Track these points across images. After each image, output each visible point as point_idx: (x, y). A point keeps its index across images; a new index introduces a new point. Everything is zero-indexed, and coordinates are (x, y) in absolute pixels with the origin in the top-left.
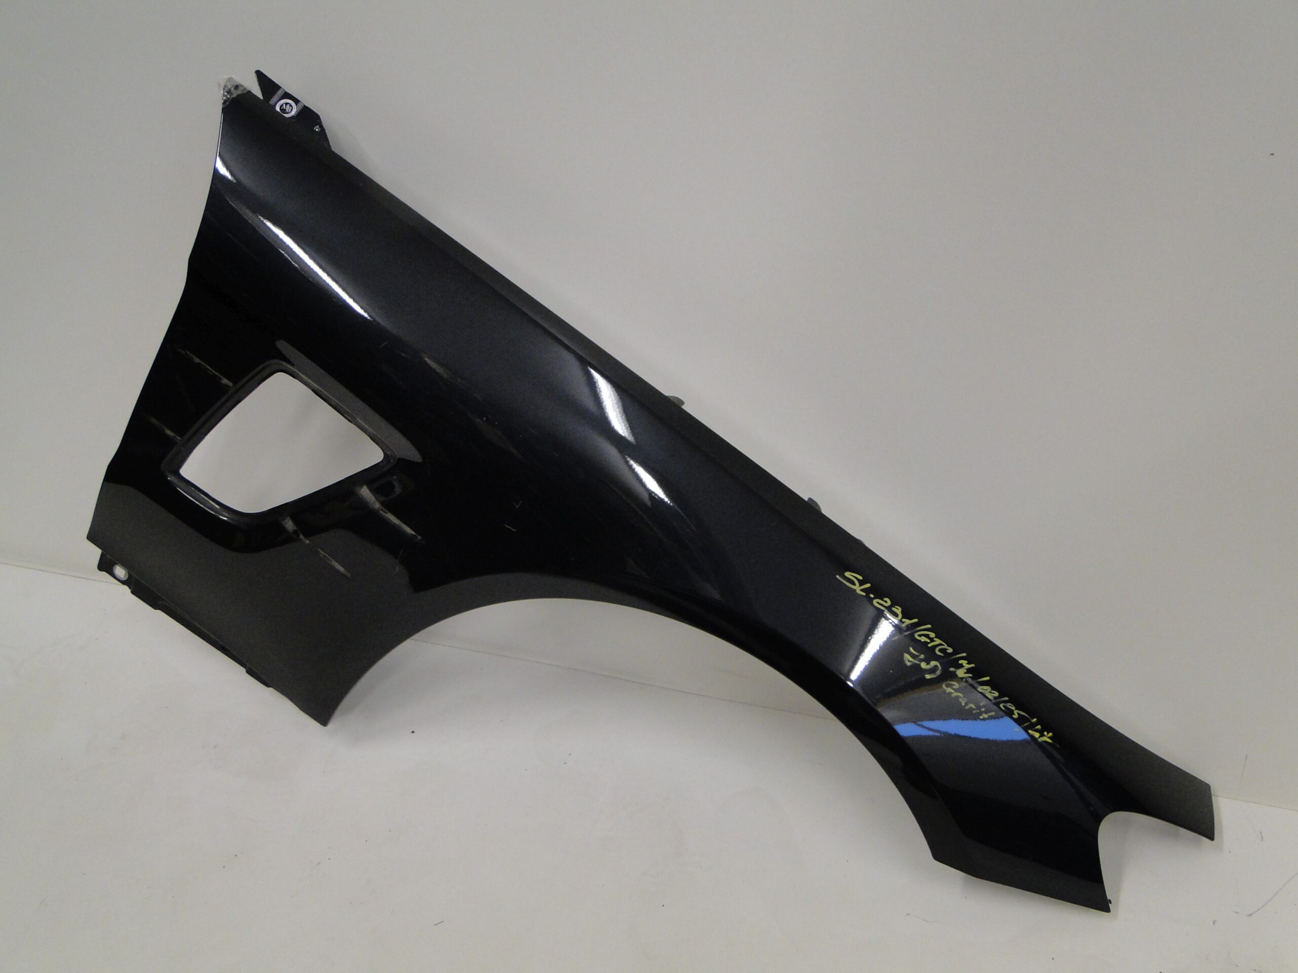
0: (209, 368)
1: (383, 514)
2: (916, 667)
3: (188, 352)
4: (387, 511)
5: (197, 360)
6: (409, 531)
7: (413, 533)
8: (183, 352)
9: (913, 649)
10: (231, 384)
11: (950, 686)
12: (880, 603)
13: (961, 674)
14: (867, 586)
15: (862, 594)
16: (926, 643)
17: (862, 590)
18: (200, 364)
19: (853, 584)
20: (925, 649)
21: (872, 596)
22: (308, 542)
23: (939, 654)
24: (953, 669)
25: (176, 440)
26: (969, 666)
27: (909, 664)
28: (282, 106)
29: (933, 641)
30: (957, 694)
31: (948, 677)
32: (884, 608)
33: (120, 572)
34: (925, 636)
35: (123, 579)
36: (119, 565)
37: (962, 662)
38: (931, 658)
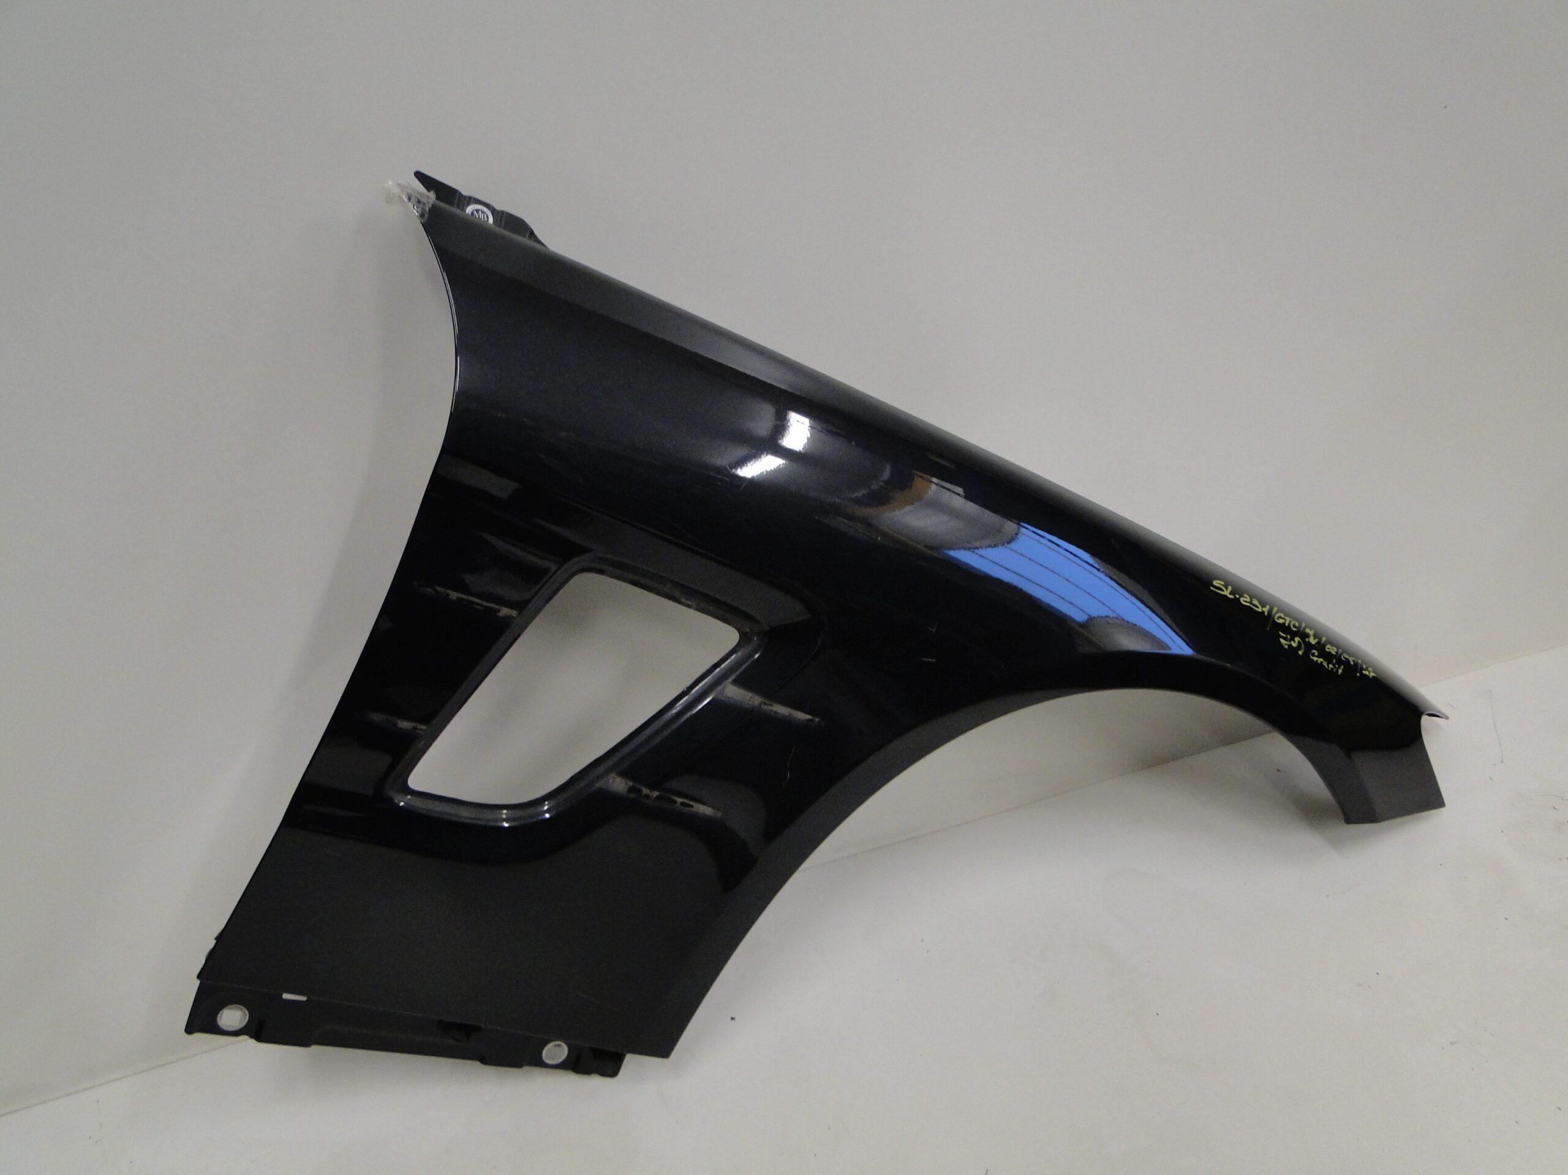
0: (476, 600)
1: (770, 708)
2: (1290, 646)
3: (439, 589)
4: (771, 703)
5: (454, 595)
6: (802, 716)
7: (809, 717)
9: (1282, 632)
10: (514, 613)
11: (1313, 655)
12: (1245, 600)
13: (1313, 641)
14: (1230, 588)
15: (1231, 597)
16: (1284, 624)
17: (1230, 594)
18: (460, 600)
19: (1223, 591)
20: (1286, 629)
21: (1237, 596)
22: (656, 794)
23: (1294, 629)
24: (1307, 640)
25: (418, 731)
26: (1311, 633)
27: (1286, 647)
28: (472, 213)
29: (1285, 620)
30: (1320, 660)
31: (1309, 647)
32: (1248, 604)
33: (232, 1017)
34: (1280, 617)
35: (235, 1029)
36: (229, 1007)
37: (1307, 630)
38: (1293, 635)
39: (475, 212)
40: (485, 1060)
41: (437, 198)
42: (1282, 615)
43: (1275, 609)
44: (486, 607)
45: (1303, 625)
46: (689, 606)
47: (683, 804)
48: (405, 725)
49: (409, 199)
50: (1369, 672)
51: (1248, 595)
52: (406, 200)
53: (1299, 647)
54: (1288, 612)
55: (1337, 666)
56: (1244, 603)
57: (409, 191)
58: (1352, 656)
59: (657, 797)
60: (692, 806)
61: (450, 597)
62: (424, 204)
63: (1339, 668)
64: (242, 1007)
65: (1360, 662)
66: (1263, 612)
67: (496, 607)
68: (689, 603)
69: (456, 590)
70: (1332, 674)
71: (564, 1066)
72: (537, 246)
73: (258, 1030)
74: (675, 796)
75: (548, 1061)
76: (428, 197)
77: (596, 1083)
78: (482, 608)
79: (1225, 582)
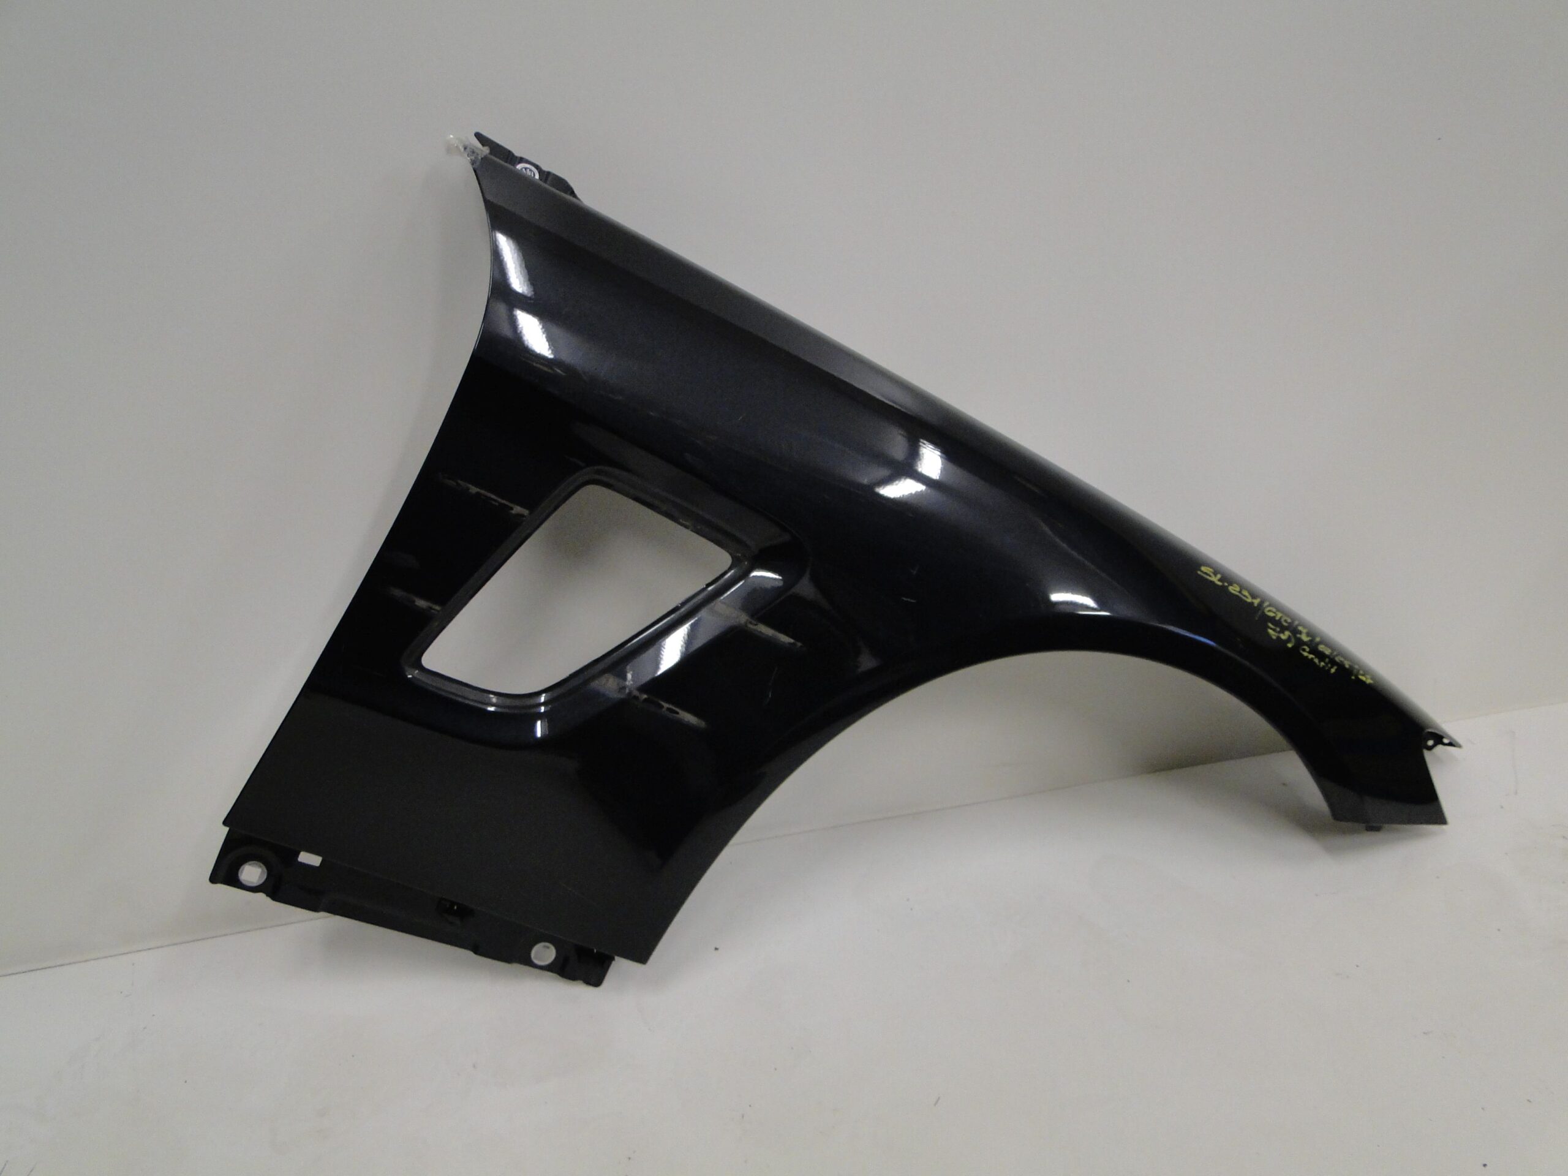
0: (493, 496)
1: (755, 627)
2: (1279, 638)
3: (459, 482)
5: (474, 490)
6: (785, 639)
7: (792, 641)
8: (451, 483)
9: (1272, 624)
10: (526, 512)
11: (1304, 650)
12: (1234, 589)
13: (1305, 638)
14: (1219, 576)
15: (1220, 583)
16: (1274, 617)
17: (1219, 580)
18: (478, 494)
19: (1210, 576)
20: (1277, 623)
21: (1226, 584)
22: (645, 696)
23: (1285, 624)
24: (1298, 636)
25: (433, 611)
26: (1304, 631)
27: (1274, 637)
28: (522, 169)
29: (1277, 615)
30: (1311, 656)
31: (1300, 643)
32: (1238, 594)
33: (252, 873)
34: (1269, 611)
35: (255, 885)
36: (251, 862)
37: (1300, 628)
38: (1283, 629)
39: (524, 169)
40: (477, 950)
41: (491, 153)
42: (1274, 610)
43: (1266, 604)
44: (501, 504)
45: (1296, 623)
46: (686, 527)
47: (668, 709)
48: (421, 603)
49: (465, 148)
50: (1367, 679)
51: (1237, 584)
52: (462, 149)
53: (1289, 640)
54: (1279, 608)
55: (1329, 665)
56: (1233, 592)
57: (467, 143)
58: (1348, 660)
59: (645, 699)
60: (678, 713)
61: (470, 491)
62: (478, 154)
63: (1332, 667)
64: (262, 865)
65: (1356, 667)
66: (1253, 603)
67: (511, 505)
68: (687, 524)
69: (476, 486)
70: (1325, 672)
71: (549, 968)
72: (574, 200)
73: (274, 888)
74: (663, 701)
75: (536, 962)
76: (482, 150)
77: (579, 991)
78: (497, 504)
79: (1214, 569)
